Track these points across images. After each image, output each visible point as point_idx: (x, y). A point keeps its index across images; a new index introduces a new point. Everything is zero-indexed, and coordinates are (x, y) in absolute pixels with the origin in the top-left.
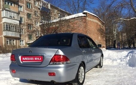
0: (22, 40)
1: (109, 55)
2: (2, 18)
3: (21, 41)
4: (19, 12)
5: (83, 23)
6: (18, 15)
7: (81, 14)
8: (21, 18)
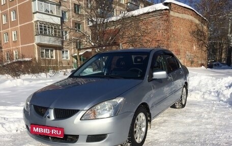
0: (65, 50)
1: (199, 83)
2: (34, 13)
3: (63, 52)
4: (60, 2)
5: (163, 22)
6: (59, 8)
7: (160, 6)
8: (64, 13)
